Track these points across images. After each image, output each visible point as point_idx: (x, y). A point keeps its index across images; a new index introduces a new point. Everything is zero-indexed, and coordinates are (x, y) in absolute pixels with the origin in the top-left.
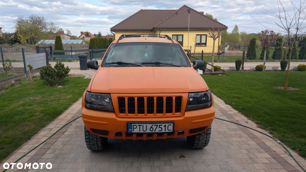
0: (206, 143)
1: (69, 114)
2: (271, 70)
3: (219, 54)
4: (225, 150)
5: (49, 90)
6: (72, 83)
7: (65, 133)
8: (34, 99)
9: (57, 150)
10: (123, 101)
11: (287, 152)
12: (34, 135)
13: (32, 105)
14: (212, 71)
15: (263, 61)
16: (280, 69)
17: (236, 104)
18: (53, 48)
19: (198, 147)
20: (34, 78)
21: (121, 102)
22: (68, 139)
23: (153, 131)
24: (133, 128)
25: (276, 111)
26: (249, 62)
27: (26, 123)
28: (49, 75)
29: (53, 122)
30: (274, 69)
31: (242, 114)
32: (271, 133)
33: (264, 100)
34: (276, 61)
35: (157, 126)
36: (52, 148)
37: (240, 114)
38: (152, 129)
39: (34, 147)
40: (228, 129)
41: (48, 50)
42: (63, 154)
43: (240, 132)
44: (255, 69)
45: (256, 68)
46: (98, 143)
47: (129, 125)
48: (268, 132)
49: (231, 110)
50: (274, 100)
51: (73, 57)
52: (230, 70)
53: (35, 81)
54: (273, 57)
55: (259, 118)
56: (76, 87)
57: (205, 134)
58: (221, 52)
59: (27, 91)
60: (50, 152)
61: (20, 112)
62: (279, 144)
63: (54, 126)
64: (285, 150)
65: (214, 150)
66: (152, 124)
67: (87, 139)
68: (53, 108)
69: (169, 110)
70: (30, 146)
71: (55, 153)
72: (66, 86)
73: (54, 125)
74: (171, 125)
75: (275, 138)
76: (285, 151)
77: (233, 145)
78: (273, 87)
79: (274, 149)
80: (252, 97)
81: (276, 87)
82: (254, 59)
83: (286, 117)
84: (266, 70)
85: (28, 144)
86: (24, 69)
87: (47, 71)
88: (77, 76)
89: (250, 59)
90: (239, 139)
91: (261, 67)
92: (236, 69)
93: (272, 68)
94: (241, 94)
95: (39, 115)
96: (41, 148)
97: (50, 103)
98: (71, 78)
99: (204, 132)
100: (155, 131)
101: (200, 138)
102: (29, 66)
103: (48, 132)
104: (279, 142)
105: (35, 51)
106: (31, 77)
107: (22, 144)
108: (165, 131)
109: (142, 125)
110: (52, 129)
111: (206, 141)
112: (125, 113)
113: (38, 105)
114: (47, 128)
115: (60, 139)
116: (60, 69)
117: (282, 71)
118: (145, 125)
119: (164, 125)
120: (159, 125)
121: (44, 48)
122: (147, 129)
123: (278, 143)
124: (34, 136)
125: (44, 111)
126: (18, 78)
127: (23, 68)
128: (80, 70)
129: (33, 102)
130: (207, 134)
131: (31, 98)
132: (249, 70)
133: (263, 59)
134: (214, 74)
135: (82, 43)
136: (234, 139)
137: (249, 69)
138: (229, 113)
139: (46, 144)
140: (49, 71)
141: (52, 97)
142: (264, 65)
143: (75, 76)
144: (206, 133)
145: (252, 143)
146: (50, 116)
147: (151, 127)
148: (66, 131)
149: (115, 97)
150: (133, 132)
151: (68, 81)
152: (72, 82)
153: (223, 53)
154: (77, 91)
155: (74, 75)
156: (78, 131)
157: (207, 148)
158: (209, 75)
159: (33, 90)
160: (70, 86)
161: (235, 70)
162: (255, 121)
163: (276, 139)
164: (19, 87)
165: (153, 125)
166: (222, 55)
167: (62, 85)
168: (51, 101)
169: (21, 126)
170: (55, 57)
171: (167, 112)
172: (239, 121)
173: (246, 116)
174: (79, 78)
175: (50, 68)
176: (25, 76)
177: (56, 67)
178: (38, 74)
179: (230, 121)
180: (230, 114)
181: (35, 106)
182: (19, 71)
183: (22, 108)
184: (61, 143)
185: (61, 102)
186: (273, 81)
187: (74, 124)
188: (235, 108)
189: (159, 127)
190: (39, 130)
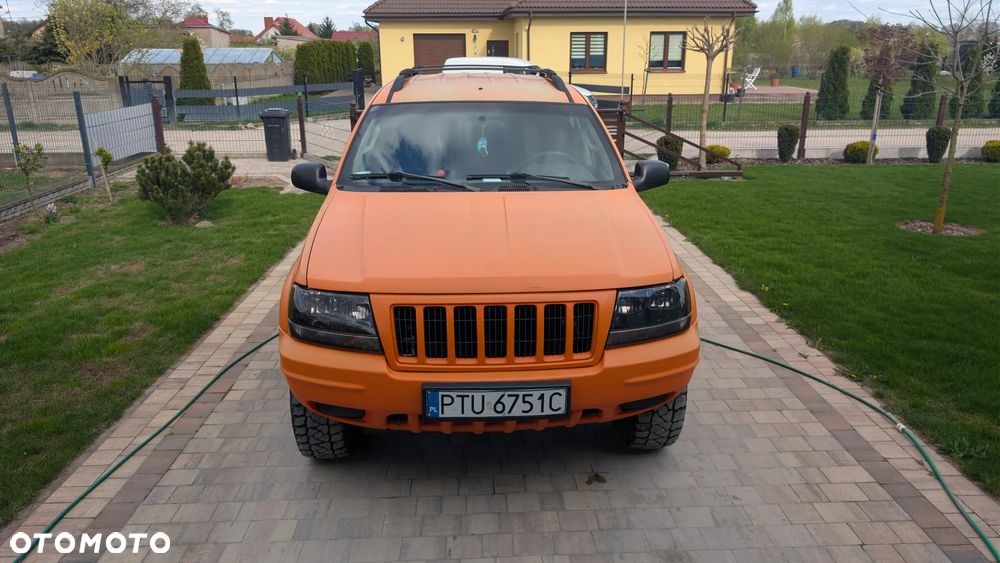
0: (671, 436)
1: (237, 327)
2: (894, 160)
3: (725, 98)
4: (731, 455)
5: (171, 237)
6: (241, 211)
7: (229, 397)
8: (123, 270)
9: (206, 457)
10: (408, 317)
11: (926, 463)
12: (131, 404)
13: (117, 294)
14: (699, 168)
15: (869, 126)
16: (923, 154)
17: (773, 289)
18: (176, 83)
19: (647, 447)
20: (117, 191)
21: (402, 322)
22: (239, 416)
23: (506, 414)
24: (443, 405)
25: (899, 316)
26: (822, 127)
27: (104, 359)
28: (166, 186)
29: (189, 355)
30: (905, 156)
31: (791, 326)
32: (878, 396)
33: (864, 275)
34: (914, 126)
35: (517, 396)
36: (190, 448)
37: (782, 327)
38: (499, 407)
39: (136, 447)
40: (744, 379)
41: (160, 91)
42: (226, 469)
43: (779, 392)
44: (842, 157)
45: (845, 152)
46: (333, 440)
47: (428, 392)
48: (871, 390)
49: (756, 310)
50: (896, 276)
51: (242, 111)
52: (758, 159)
53: (121, 202)
54: (903, 112)
55: (844, 342)
56: (255, 224)
57: (669, 410)
58: (731, 90)
59: (99, 241)
60: (183, 464)
61: (81, 318)
62: (900, 435)
63: (194, 369)
64: (918, 452)
65: (693, 457)
66: (501, 393)
67: (300, 427)
68: (186, 306)
69: (555, 347)
70: (123, 443)
71: (200, 466)
72: (224, 223)
73: (192, 367)
74: (560, 395)
75: (889, 414)
76: (920, 458)
77: (756, 437)
78: (897, 225)
79: (885, 451)
80: (825, 266)
81: (906, 224)
82: (841, 118)
83: (930, 337)
84: (878, 160)
85: (114, 435)
86: (83, 159)
87: (159, 174)
88: (259, 185)
89: (829, 118)
90: (776, 417)
91: (861, 149)
92: (778, 157)
93: (897, 150)
94: (791, 251)
95: (143, 330)
96: (155, 450)
97: (175, 286)
98: (240, 192)
99: (666, 405)
100: (510, 412)
101: (653, 423)
102: (100, 153)
103: (175, 391)
104: (902, 426)
105: (116, 98)
106: (108, 189)
107: (97, 435)
108: (542, 411)
109: (470, 394)
110: (187, 380)
111: (671, 431)
112: (416, 355)
113: (137, 295)
114: (172, 376)
115: (213, 419)
116: (201, 166)
117: (931, 162)
118: (478, 396)
119: (537, 394)
120: (524, 396)
121: (144, 81)
122: (487, 405)
123: (898, 430)
124: (132, 408)
125: (157, 315)
126: (67, 193)
127: (80, 154)
128: (266, 163)
129: (120, 281)
130: (674, 411)
131: (113, 267)
132: (821, 160)
133: (871, 118)
134: (705, 176)
135: (269, 62)
136: (760, 417)
137: (822, 155)
138: (748, 320)
139: (172, 434)
140: (167, 171)
141: (182, 265)
142: (873, 145)
143: (252, 185)
144: (671, 407)
145: (817, 429)
146: (179, 334)
147: (499, 402)
148: (230, 390)
149: (383, 308)
150: (441, 416)
151: (229, 202)
152: (242, 206)
153: (737, 95)
154: (259, 241)
155: (247, 180)
156: (268, 389)
157: (673, 449)
158: (690, 180)
159: (118, 238)
160: (236, 222)
161: (776, 159)
162: (830, 353)
163: (892, 417)
164: (73, 224)
165: (503, 396)
166: (737, 101)
167: (210, 219)
168: (177, 280)
169: (90, 371)
170: (184, 112)
171: (549, 351)
172: (779, 352)
173: (802, 333)
174: (264, 190)
175: (167, 163)
176: (89, 184)
177: (189, 157)
178: (130, 175)
179: (751, 352)
180: (750, 327)
181: (128, 297)
182: (68, 164)
183: (85, 305)
184: (216, 433)
185: (210, 281)
186: (900, 201)
187: (255, 364)
188: (770, 302)
189: (524, 402)
190: (147, 386)
